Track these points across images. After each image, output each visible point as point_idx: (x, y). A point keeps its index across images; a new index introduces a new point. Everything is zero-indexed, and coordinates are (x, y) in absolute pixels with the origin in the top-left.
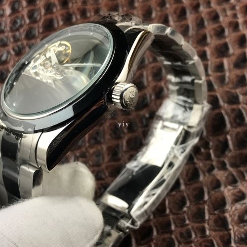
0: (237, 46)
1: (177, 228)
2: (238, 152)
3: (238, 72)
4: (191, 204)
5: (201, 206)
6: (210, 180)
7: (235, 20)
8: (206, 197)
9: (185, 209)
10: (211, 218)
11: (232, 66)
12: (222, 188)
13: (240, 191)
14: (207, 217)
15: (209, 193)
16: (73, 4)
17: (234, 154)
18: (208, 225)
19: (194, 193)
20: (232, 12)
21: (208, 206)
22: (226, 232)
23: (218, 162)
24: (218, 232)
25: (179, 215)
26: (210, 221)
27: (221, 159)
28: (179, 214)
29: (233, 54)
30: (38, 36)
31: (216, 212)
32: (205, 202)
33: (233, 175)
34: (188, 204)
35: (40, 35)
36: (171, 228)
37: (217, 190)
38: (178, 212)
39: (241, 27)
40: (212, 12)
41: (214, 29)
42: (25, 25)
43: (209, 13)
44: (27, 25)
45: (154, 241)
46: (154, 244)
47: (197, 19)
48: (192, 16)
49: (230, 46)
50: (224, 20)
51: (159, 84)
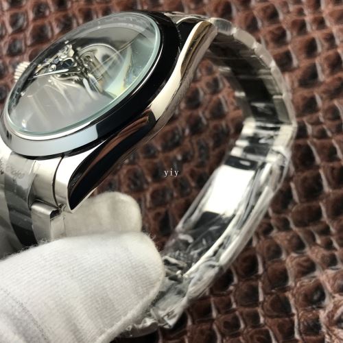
0: (303, 56)
1: (220, 315)
2: (305, 205)
3: (305, 92)
4: (239, 280)
5: (254, 283)
6: (266, 245)
7: (300, 18)
8: (261, 270)
9: (231, 288)
10: (267, 299)
11: (296, 84)
12: (283, 257)
13: (308, 260)
14: (261, 299)
15: (264, 263)
16: (72, 3)
17: (300, 209)
18: (263, 309)
19: (245, 265)
20: (297, 7)
21: (263, 283)
22: (287, 319)
23: (278, 219)
24: (276, 319)
25: (223, 297)
26: (265, 304)
27: (283, 216)
28: (223, 295)
29: (298, 67)
30: (25, 50)
31: (273, 291)
32: (258, 277)
33: (299, 238)
34: (236, 280)
35: (28, 49)
36: (211, 316)
37: (275, 260)
38: (221, 293)
39: (309, 28)
40: (268, 7)
41: (271, 32)
42: (7, 36)
43: (264, 10)
44: (9, 36)
45: (189, 334)
46: (189, 337)
47: (246, 18)
48: (240, 14)
49: (294, 56)
50: (285, 18)
51: (195, 113)
